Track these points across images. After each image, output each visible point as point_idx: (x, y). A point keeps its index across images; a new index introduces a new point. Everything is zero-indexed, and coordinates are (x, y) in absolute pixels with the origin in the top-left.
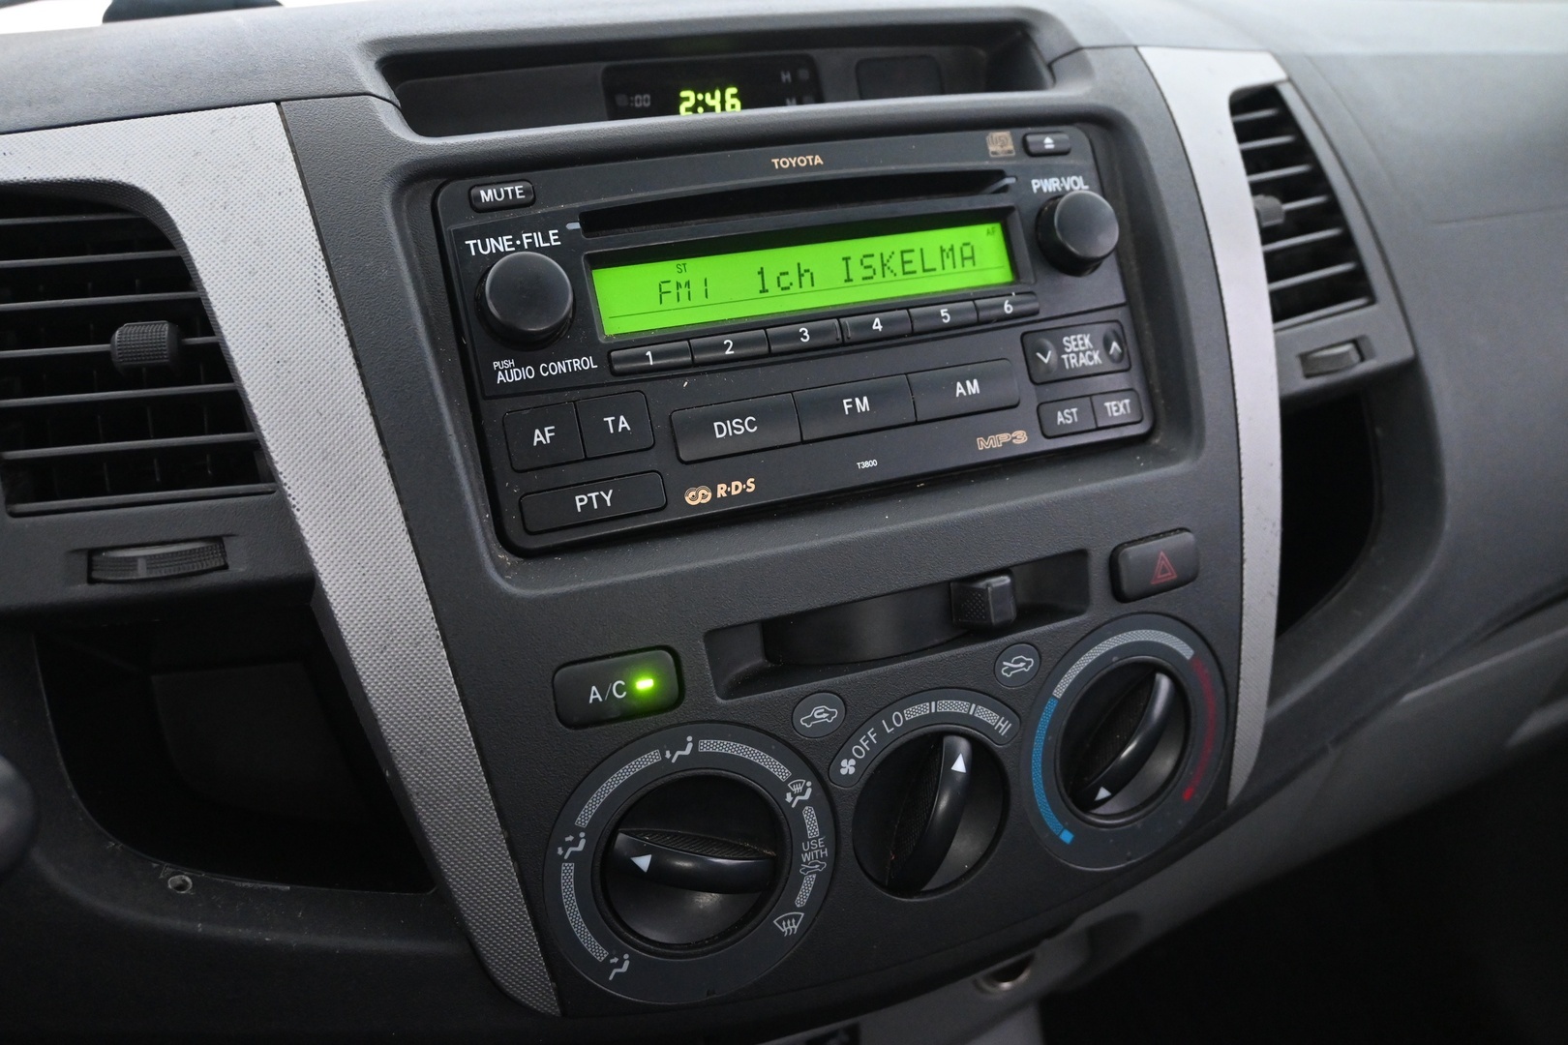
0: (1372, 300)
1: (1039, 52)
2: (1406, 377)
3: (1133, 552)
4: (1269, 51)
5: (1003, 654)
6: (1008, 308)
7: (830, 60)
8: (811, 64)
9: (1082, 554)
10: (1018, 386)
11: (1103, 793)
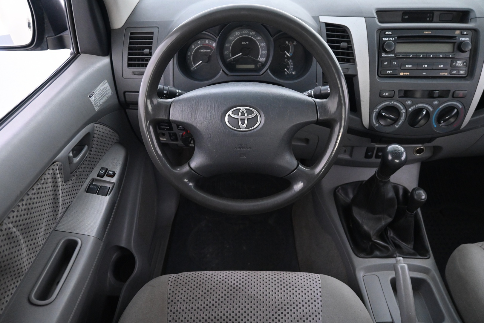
1: (470, 16)
3: (457, 92)
5: (434, 101)
8: (433, 14)
10: (448, 67)
11: (442, 122)
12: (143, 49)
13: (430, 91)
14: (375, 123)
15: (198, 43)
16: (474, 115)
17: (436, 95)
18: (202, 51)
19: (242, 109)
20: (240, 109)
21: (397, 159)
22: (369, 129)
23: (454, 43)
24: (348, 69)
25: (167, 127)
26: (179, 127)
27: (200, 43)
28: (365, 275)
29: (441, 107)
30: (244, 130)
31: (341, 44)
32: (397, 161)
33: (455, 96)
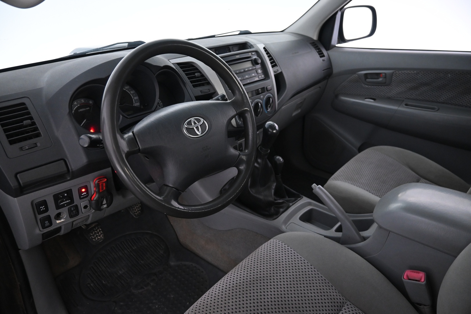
0: (277, 66)
1: (248, 45)
2: (281, 73)
3: (268, 87)
4: (263, 43)
5: (261, 96)
6: (247, 70)
7: (231, 47)
8: (229, 48)
9: (264, 88)
10: (256, 74)
11: (268, 108)
12: (22, 121)
13: (256, 90)
14: (239, 121)
15: (75, 104)
16: (278, 99)
17: (260, 92)
18: (81, 110)
19: (192, 119)
20: (191, 121)
21: (274, 130)
22: (237, 127)
23: (251, 60)
24: (209, 89)
25: (68, 201)
26: (83, 194)
27: (76, 104)
28: (286, 227)
29: (265, 99)
30: (201, 135)
31: (196, 74)
32: (274, 131)
33: (268, 89)
